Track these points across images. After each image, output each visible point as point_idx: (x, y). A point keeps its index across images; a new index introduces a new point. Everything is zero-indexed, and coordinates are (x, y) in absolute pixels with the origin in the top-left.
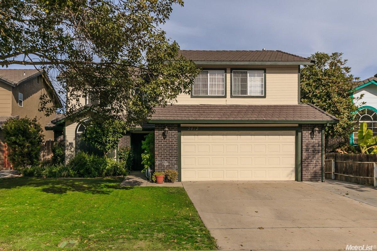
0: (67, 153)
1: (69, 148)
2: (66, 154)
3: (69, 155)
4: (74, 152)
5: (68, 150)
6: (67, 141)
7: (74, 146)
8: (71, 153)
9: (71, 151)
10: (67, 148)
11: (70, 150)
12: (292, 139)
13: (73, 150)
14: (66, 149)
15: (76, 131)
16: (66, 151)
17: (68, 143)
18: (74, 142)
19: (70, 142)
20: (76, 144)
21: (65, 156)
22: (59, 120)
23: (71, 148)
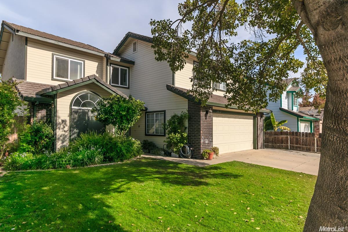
0: (59, 132)
1: (62, 126)
2: (58, 134)
3: (61, 136)
4: (68, 132)
5: (59, 129)
6: (59, 117)
7: (68, 125)
8: (63, 133)
9: (64, 131)
10: (59, 126)
11: (63, 129)
12: (251, 121)
13: (66, 128)
14: (57, 128)
15: (71, 106)
16: (57, 130)
17: (60, 121)
18: (68, 119)
19: (63, 119)
20: (70, 121)
21: (56, 137)
22: (56, 89)
23: (64, 127)
